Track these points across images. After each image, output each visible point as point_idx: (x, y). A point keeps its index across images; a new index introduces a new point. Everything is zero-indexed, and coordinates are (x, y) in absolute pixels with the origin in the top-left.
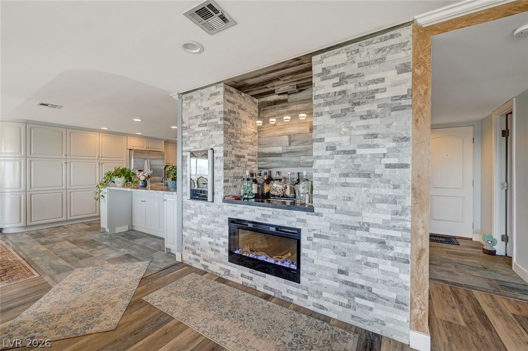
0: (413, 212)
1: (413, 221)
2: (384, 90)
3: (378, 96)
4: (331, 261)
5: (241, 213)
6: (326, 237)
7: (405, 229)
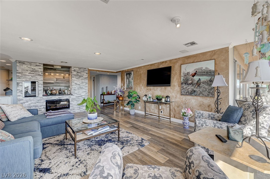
0: (88, 93)
1: (88, 94)
2: (84, 76)
3: (83, 76)
4: (76, 103)
5: (51, 98)
6: (75, 99)
7: (87, 95)
